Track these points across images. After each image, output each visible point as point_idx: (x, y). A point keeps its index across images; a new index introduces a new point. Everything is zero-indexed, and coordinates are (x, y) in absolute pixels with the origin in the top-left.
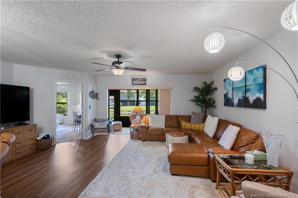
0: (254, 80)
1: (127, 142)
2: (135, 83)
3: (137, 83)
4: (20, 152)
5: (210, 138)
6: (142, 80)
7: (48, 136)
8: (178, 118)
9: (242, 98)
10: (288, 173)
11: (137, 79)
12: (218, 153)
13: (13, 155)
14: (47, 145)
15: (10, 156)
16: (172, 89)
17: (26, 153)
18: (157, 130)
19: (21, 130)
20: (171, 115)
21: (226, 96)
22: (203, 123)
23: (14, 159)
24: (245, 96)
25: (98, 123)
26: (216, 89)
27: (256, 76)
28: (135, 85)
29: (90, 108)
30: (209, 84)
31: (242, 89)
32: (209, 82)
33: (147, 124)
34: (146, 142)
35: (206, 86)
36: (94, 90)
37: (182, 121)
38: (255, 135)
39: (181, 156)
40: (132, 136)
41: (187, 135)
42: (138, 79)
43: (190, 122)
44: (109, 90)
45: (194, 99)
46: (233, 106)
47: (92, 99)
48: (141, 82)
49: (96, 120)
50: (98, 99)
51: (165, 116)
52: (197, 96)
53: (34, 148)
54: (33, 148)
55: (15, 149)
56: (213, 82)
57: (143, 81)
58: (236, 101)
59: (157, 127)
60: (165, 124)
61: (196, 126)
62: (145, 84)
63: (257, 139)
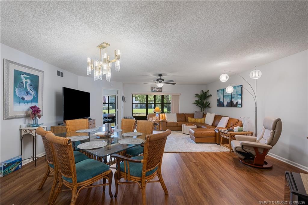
0: (237, 92)
2: (153, 90)
3: (155, 90)
5: (209, 126)
8: (185, 116)
9: (229, 102)
10: (251, 133)
11: (155, 88)
21: (219, 100)
22: (203, 118)
24: (231, 100)
26: (211, 95)
27: (237, 90)
29: (122, 108)
30: (205, 92)
31: (229, 97)
32: (205, 91)
33: (164, 119)
35: (203, 93)
36: (124, 95)
37: (188, 117)
38: (237, 120)
40: (155, 128)
43: (194, 118)
45: (195, 102)
46: (224, 106)
47: (123, 102)
48: (158, 90)
50: (125, 101)
51: (176, 114)
52: (197, 100)
56: (208, 91)
57: (160, 89)
58: (225, 104)
60: (177, 119)
61: (199, 120)
62: (161, 91)
63: (238, 122)
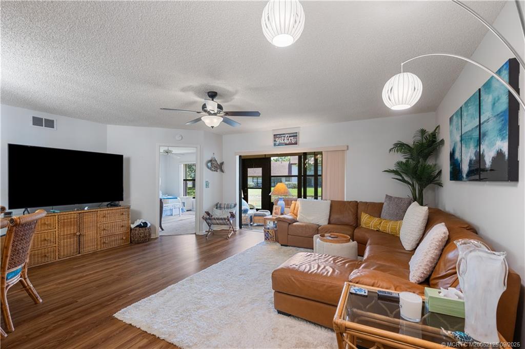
0: (494, 105)
1: (255, 245)
2: (278, 143)
3: (283, 142)
4: (106, 242)
5: (403, 251)
6: (290, 137)
7: (145, 224)
8: (357, 208)
9: (474, 158)
11: (282, 136)
12: (357, 283)
13: (97, 244)
14: (143, 237)
15: (94, 246)
16: (348, 149)
17: (114, 245)
18: (306, 228)
19: (108, 214)
20: (345, 200)
21: (452, 156)
23: (99, 250)
24: (478, 150)
25: (220, 209)
26: (441, 142)
27: (496, 94)
28: (278, 145)
29: (207, 186)
30: (431, 135)
33: (295, 215)
34: (288, 247)
35: (424, 137)
36: (214, 158)
37: (363, 213)
39: (292, 278)
40: (265, 235)
41: (355, 242)
42: (284, 135)
43: (377, 216)
44: (240, 156)
45: (394, 169)
46: (461, 178)
47: (212, 172)
48: (288, 140)
49: (218, 206)
50: (222, 171)
51: (330, 202)
52: (404, 161)
53: (126, 239)
54: (124, 238)
55: (100, 238)
56: (439, 127)
57: (292, 138)
58: (465, 167)
59: (312, 222)
60: (328, 218)
62: (296, 143)
